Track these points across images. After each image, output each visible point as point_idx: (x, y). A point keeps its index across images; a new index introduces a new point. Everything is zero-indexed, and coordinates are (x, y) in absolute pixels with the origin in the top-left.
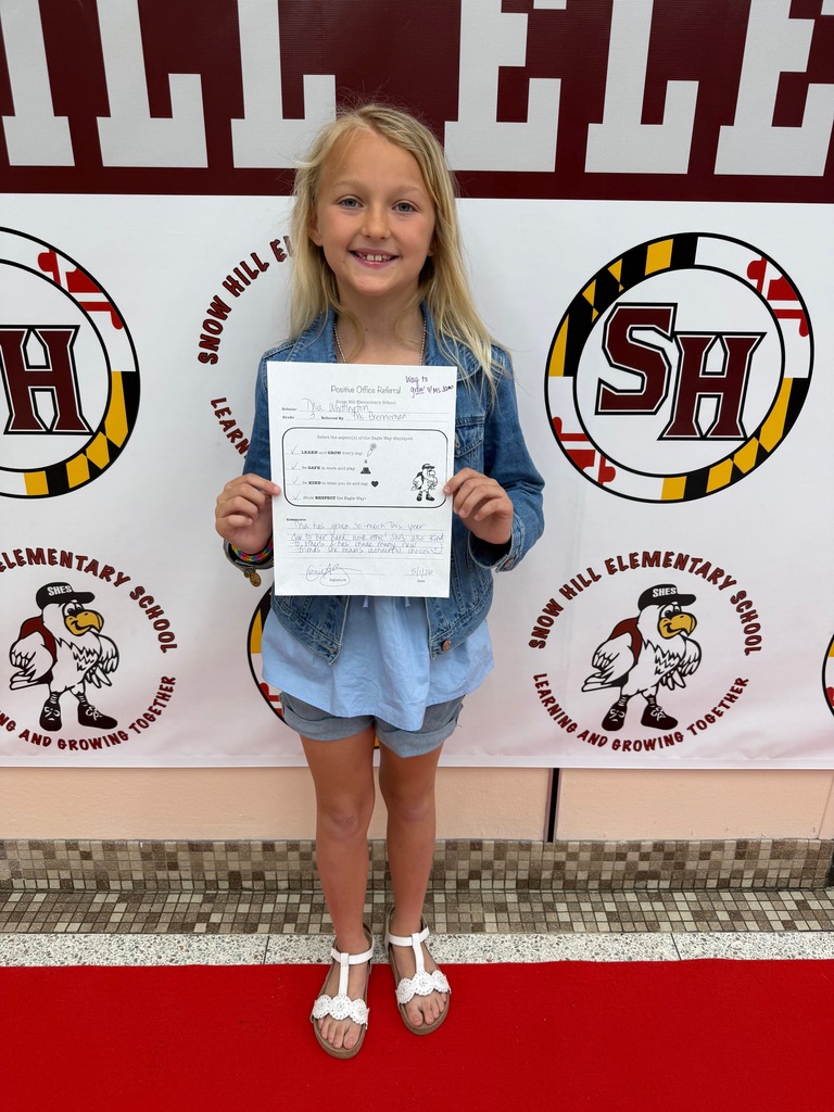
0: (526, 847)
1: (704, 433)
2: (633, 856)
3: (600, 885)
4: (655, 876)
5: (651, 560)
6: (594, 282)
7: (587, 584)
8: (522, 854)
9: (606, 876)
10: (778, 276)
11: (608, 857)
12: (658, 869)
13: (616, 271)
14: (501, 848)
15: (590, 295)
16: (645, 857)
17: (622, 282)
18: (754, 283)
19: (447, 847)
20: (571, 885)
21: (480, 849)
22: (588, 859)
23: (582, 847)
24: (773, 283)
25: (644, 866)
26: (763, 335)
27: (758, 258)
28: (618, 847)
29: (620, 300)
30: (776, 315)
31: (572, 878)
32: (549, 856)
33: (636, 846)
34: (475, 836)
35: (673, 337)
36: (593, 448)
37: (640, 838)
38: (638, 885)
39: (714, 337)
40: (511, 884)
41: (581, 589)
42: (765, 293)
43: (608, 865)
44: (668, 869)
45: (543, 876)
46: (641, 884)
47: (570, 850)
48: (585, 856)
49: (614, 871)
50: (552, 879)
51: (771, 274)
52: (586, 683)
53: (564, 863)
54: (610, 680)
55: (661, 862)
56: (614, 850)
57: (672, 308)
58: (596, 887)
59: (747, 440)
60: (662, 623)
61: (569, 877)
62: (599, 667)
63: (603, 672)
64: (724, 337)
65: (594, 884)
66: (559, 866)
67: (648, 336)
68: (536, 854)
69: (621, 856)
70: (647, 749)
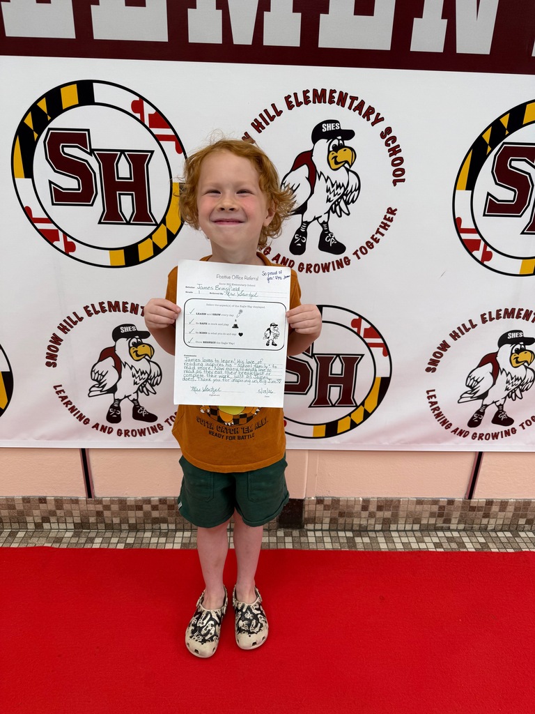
0: (75, 501)
1: (128, 220)
2: (147, 507)
3: (129, 526)
4: (165, 521)
5: (114, 307)
6: (30, 113)
7: (75, 323)
8: (73, 506)
9: (132, 521)
10: (153, 111)
11: (131, 508)
12: (166, 516)
13: (43, 106)
14: (59, 502)
15: (29, 122)
16: (155, 508)
17: (49, 114)
18: (138, 116)
19: (23, 501)
20: (110, 527)
21: (45, 503)
22: (118, 509)
23: (112, 502)
24: (150, 116)
25: (155, 514)
26: (152, 152)
27: (137, 99)
28: (136, 501)
29: (50, 126)
30: (158, 138)
31: (110, 522)
32: (91, 507)
33: (148, 501)
34: (42, 494)
35: (92, 152)
36: (56, 228)
37: (150, 496)
38: (154, 527)
39: (119, 153)
40: (71, 526)
41: (72, 327)
42: (147, 122)
43: (131, 514)
44: (172, 516)
45: (91, 521)
46: (156, 526)
47: (104, 504)
48: (115, 507)
49: (136, 518)
50: (97, 523)
51: (148, 110)
52: (90, 392)
53: (102, 512)
54: (106, 388)
55: (166, 511)
56: (133, 503)
57: (87, 133)
58: (127, 528)
59: (158, 226)
60: (132, 351)
61: (108, 521)
62: (97, 380)
63: (100, 384)
64: (126, 153)
65: (125, 526)
66: (99, 514)
67: (74, 152)
68: (83, 506)
69: (139, 508)
70: (141, 436)
